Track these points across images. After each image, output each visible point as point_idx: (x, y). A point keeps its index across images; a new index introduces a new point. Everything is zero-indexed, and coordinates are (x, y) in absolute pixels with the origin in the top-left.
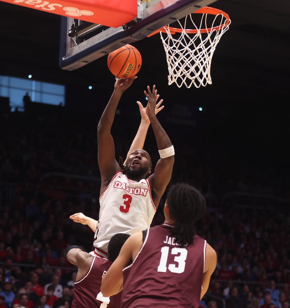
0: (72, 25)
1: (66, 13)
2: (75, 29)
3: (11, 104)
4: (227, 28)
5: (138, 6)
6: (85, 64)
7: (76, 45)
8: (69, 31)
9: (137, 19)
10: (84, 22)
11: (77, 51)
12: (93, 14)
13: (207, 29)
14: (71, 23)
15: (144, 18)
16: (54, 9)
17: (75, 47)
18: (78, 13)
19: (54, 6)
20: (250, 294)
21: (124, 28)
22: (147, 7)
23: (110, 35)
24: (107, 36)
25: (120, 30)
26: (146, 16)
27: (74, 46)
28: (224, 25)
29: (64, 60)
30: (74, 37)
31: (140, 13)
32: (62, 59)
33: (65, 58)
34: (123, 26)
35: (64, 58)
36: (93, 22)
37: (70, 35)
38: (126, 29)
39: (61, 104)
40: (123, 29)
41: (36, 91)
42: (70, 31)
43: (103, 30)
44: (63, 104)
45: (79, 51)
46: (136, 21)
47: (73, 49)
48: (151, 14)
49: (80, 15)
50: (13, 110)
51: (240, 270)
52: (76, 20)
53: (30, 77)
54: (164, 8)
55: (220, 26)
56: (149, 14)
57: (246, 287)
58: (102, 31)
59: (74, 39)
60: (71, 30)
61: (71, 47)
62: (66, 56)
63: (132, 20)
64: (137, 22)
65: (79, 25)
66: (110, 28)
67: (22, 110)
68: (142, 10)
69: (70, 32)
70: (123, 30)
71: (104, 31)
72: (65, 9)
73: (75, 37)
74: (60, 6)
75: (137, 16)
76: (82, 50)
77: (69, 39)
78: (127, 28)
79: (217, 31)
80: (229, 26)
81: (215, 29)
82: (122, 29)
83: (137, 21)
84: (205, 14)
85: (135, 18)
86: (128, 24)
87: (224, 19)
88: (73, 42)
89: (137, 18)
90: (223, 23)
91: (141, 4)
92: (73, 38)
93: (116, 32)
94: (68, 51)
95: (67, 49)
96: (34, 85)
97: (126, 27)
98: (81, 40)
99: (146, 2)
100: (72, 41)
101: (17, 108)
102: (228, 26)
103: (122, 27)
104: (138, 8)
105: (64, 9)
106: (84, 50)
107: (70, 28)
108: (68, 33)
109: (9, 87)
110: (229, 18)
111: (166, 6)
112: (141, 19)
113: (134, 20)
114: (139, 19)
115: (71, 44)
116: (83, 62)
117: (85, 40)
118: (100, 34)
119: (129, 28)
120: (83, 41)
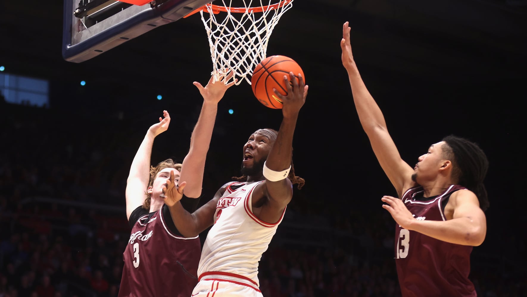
0: (80, 2)
2: (84, 7)
4: (290, 5)
6: (98, 53)
7: (86, 29)
8: (76, 9)
11: (87, 37)
13: (262, 7)
17: (84, 31)
21: (152, 6)
23: (133, 15)
24: (129, 17)
25: (147, 8)
27: (82, 30)
28: (285, 2)
29: (70, 48)
30: (82, 18)
32: (66, 47)
33: (71, 45)
34: (151, 3)
35: (69, 46)
37: (77, 15)
38: (154, 8)
39: (44, 105)
41: (10, 89)
43: (122, 9)
45: (89, 37)
47: (81, 35)
53: (2, 69)
55: (279, 3)
58: (121, 10)
59: (83, 20)
60: (78, 8)
61: (79, 31)
62: (72, 43)
65: (89, 2)
66: (132, 6)
69: (77, 11)
70: (151, 9)
71: (123, 10)
73: (84, 18)
76: (94, 35)
77: (75, 20)
78: (156, 6)
79: (275, 10)
80: (292, 3)
81: (272, 7)
82: (149, 8)
88: (81, 25)
92: (81, 20)
93: (141, 11)
94: (75, 37)
95: (72, 34)
96: (8, 80)
97: (154, 4)
98: (91, 22)
100: (80, 23)
102: (290, 3)
103: (150, 5)
106: (96, 35)
107: (76, 5)
108: (74, 13)
115: (79, 28)
116: (95, 51)
117: (98, 23)
118: (119, 14)
119: (158, 6)
120: (95, 23)
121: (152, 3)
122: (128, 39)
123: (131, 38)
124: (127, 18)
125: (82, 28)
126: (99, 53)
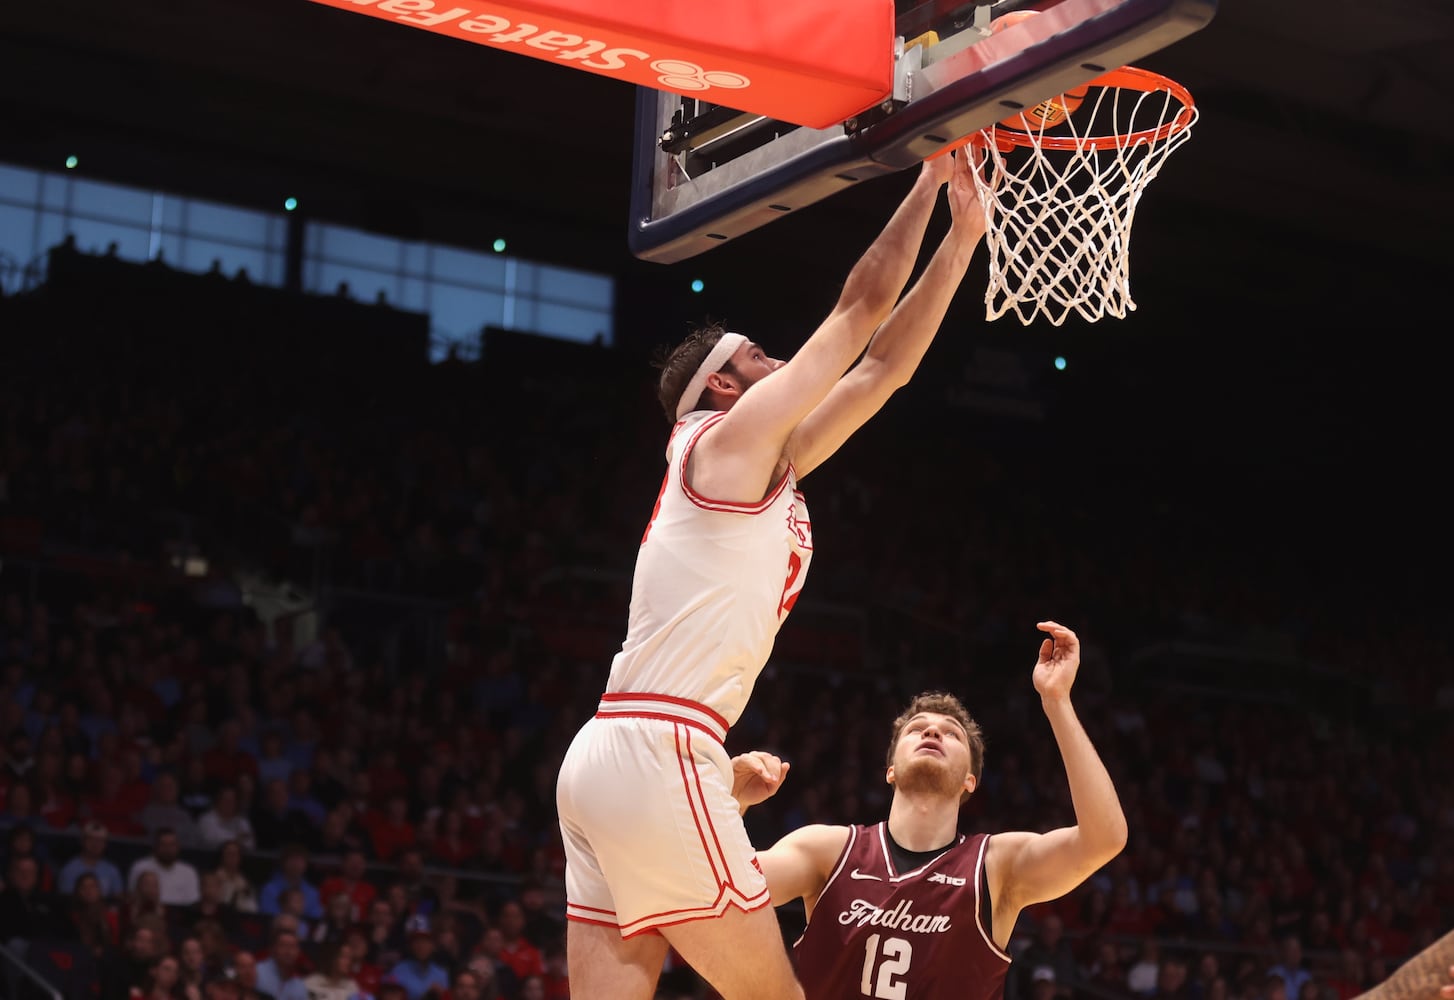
0: (674, 115)
1: (660, 79)
2: (684, 127)
3: (435, 336)
4: (1185, 135)
5: (897, 58)
6: (715, 243)
7: (687, 180)
8: (665, 132)
9: (890, 103)
10: (712, 105)
11: (689, 200)
12: (747, 83)
13: (1117, 136)
14: (669, 108)
15: (914, 102)
16: (621, 64)
17: (681, 187)
18: (701, 79)
19: (621, 57)
20: (1220, 984)
21: (847, 131)
22: (924, 64)
23: (801, 151)
24: (792, 156)
25: (835, 136)
26: (920, 95)
27: (679, 184)
28: (1174, 126)
29: (647, 227)
30: (679, 154)
31: (902, 81)
32: (640, 224)
33: (650, 221)
34: (845, 122)
35: (647, 222)
36: (743, 110)
37: (666, 146)
38: (853, 135)
39: (599, 338)
40: (846, 133)
41: (518, 295)
42: (668, 134)
43: (777, 134)
44: (608, 340)
45: (695, 202)
46: (887, 108)
47: (676, 194)
48: (936, 89)
49: (707, 87)
50: (438, 355)
51: (1186, 900)
52: (687, 101)
53: (499, 246)
54: (984, 70)
55: (1158, 129)
56: (932, 89)
57: (1210, 963)
58: (774, 139)
59: (681, 159)
60: (670, 130)
61: (670, 185)
62: (653, 214)
63: (876, 104)
64: (893, 112)
65: (696, 115)
66: (799, 129)
67: (473, 356)
68: (909, 74)
69: (667, 136)
70: (845, 137)
71: (779, 136)
72: (657, 65)
73: (683, 153)
74: (643, 56)
75: (891, 91)
76: (706, 198)
77: (662, 157)
78: (858, 130)
79: (1150, 144)
80: (1190, 129)
81: (1144, 139)
82: (840, 134)
83: (890, 109)
84: (1111, 91)
85: (886, 99)
86: (863, 118)
87: (1175, 104)
88: (675, 170)
89: (892, 99)
90: (1169, 119)
91: (905, 51)
92: (676, 157)
93: (821, 141)
94: (660, 200)
95: (655, 192)
96: (512, 273)
97: (854, 126)
98: (701, 164)
99: (921, 46)
100: (673, 167)
101: (453, 348)
102: (1187, 128)
103: (843, 128)
104: (896, 64)
105: (653, 65)
106: (712, 198)
107: (666, 122)
108: (660, 141)
109: (429, 278)
110: (1191, 102)
111: (989, 65)
112: (905, 103)
113: (881, 105)
114: (897, 104)
115: (670, 177)
116: (709, 235)
117: (717, 166)
118: (768, 147)
119: (863, 131)
120: (709, 168)
121: (847, 123)
122: (789, 209)
123: (794, 207)
124: (789, 157)
125: (678, 179)
126: (717, 242)
